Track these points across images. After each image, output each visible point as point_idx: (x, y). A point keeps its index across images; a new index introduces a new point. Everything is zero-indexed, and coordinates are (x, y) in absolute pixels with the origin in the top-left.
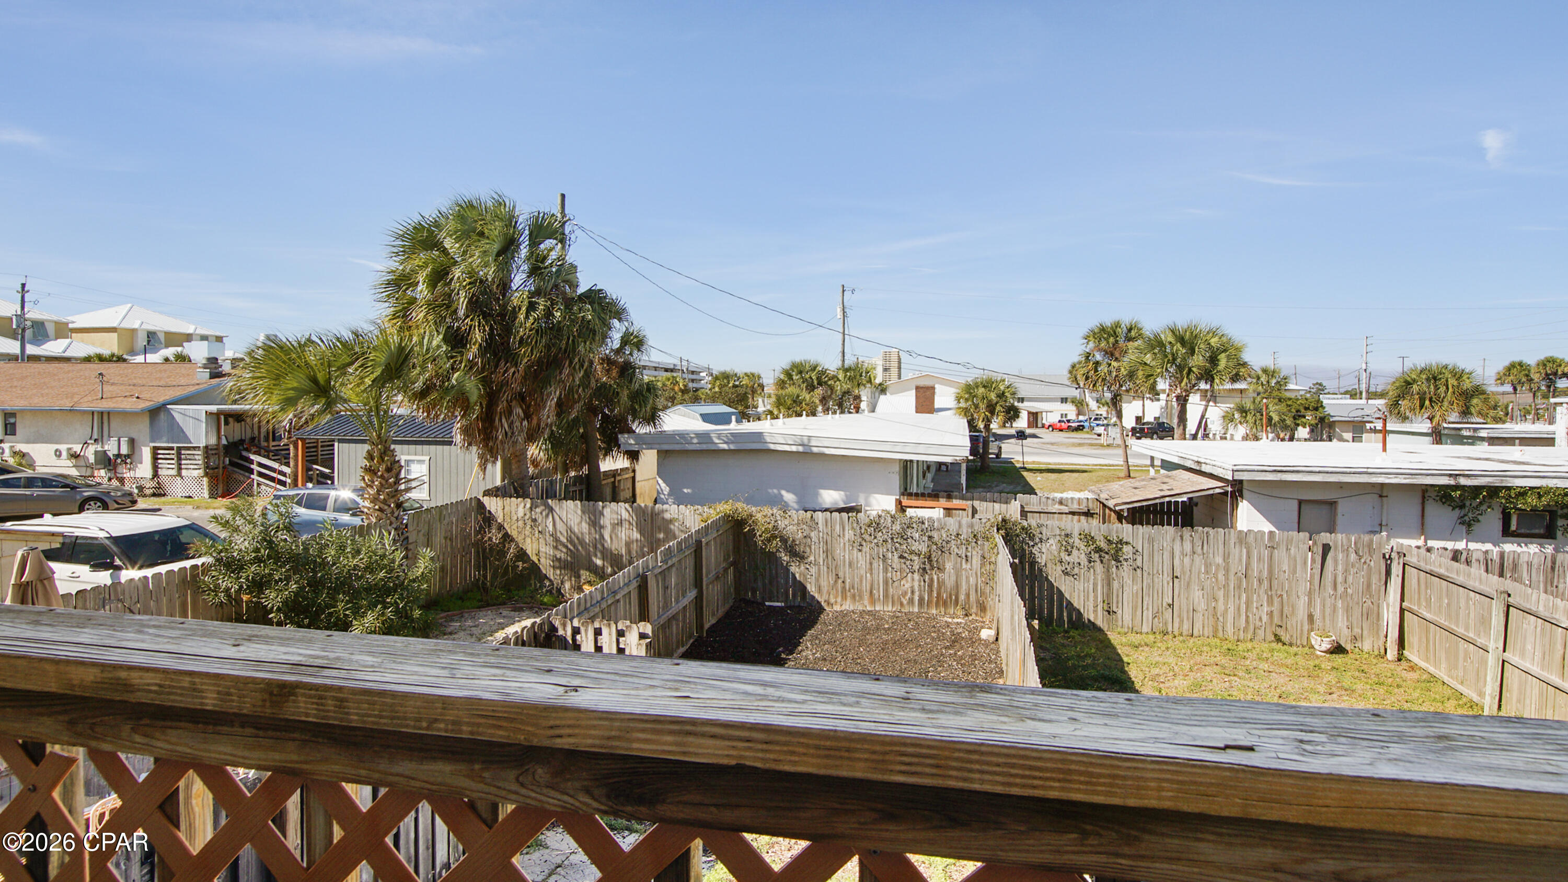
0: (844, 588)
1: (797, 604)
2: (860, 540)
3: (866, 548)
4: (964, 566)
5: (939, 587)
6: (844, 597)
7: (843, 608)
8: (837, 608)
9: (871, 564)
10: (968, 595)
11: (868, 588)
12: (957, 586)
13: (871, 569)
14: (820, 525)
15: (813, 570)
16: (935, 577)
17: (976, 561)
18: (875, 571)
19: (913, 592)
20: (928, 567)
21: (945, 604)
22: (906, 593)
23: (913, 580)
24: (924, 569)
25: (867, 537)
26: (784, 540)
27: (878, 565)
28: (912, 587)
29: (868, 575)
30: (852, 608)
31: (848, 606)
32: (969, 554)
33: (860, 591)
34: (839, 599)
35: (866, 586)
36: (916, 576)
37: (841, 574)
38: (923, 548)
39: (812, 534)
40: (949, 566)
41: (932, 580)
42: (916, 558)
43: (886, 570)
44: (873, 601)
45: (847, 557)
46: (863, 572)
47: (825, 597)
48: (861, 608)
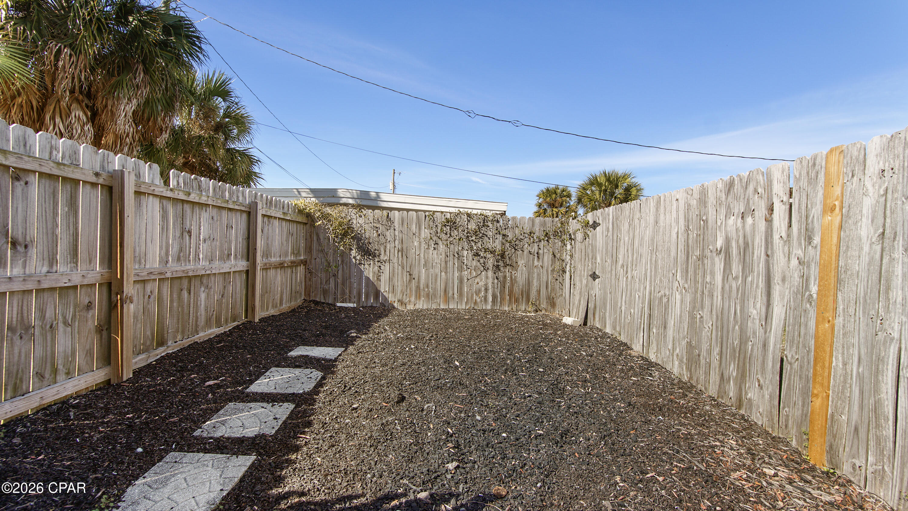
0: (418, 287)
1: (369, 304)
2: (435, 238)
3: (442, 247)
4: (536, 263)
5: (512, 285)
6: (418, 296)
7: (417, 307)
8: (410, 307)
9: (446, 262)
10: (539, 292)
11: (443, 287)
12: (529, 283)
13: (446, 268)
14: (396, 224)
15: (386, 268)
16: (508, 274)
17: (547, 258)
18: (450, 270)
19: (486, 290)
20: (501, 263)
21: (517, 299)
22: (480, 291)
23: (487, 278)
24: (498, 266)
25: (443, 236)
26: (358, 238)
27: (453, 263)
28: (486, 285)
29: (443, 274)
30: (425, 307)
31: (422, 305)
32: (541, 252)
33: (435, 289)
34: (413, 299)
35: (440, 286)
36: (490, 273)
37: (415, 274)
38: (497, 245)
39: (388, 233)
40: (521, 262)
41: (505, 277)
42: (489, 256)
43: (461, 269)
44: (447, 300)
45: (422, 255)
46: (438, 271)
47: (399, 296)
48: (434, 306)
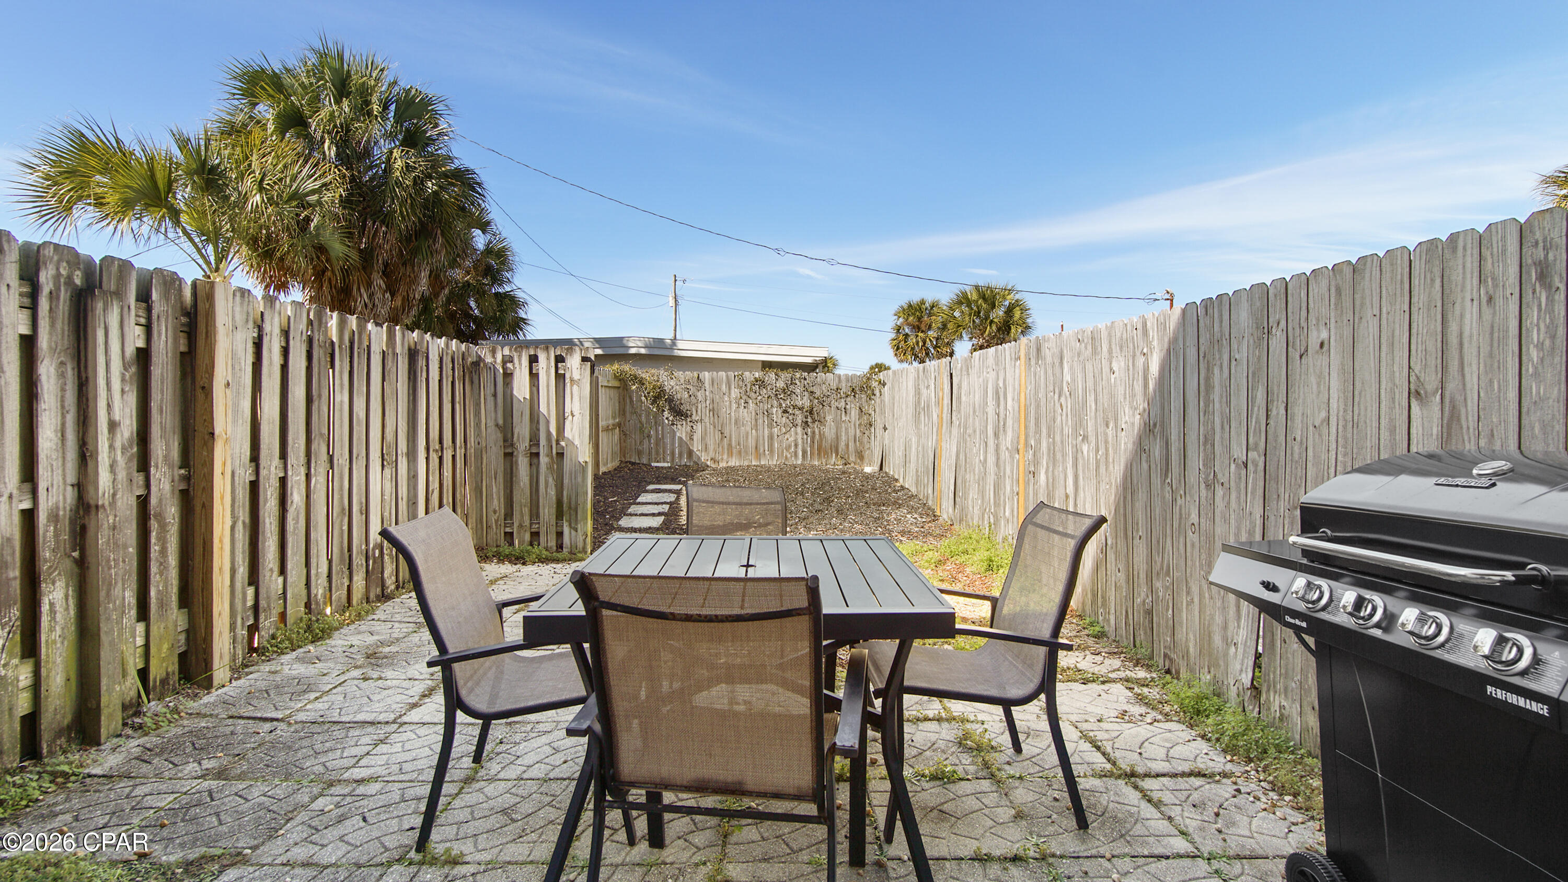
0: (730, 445)
1: (683, 463)
2: (745, 397)
3: (751, 405)
4: (844, 418)
5: (821, 439)
6: (730, 454)
7: (729, 464)
8: (723, 465)
9: (756, 420)
10: (847, 446)
11: (754, 444)
12: (838, 438)
13: (756, 425)
14: (707, 385)
15: (698, 428)
16: (817, 431)
17: (854, 413)
18: (760, 427)
19: (796, 445)
20: (809, 420)
21: (826, 453)
22: (790, 446)
23: (796, 434)
24: (807, 422)
25: (753, 395)
26: (670, 400)
27: (763, 421)
28: (796, 440)
29: (754, 431)
30: (737, 464)
31: (734, 462)
32: (848, 407)
33: (746, 447)
34: (725, 457)
35: (751, 442)
36: (799, 429)
37: (727, 433)
38: (805, 402)
39: (699, 394)
40: (828, 418)
41: (814, 433)
42: (797, 412)
43: (770, 426)
44: (758, 456)
45: (733, 414)
46: (749, 429)
47: (712, 454)
48: (746, 463)
